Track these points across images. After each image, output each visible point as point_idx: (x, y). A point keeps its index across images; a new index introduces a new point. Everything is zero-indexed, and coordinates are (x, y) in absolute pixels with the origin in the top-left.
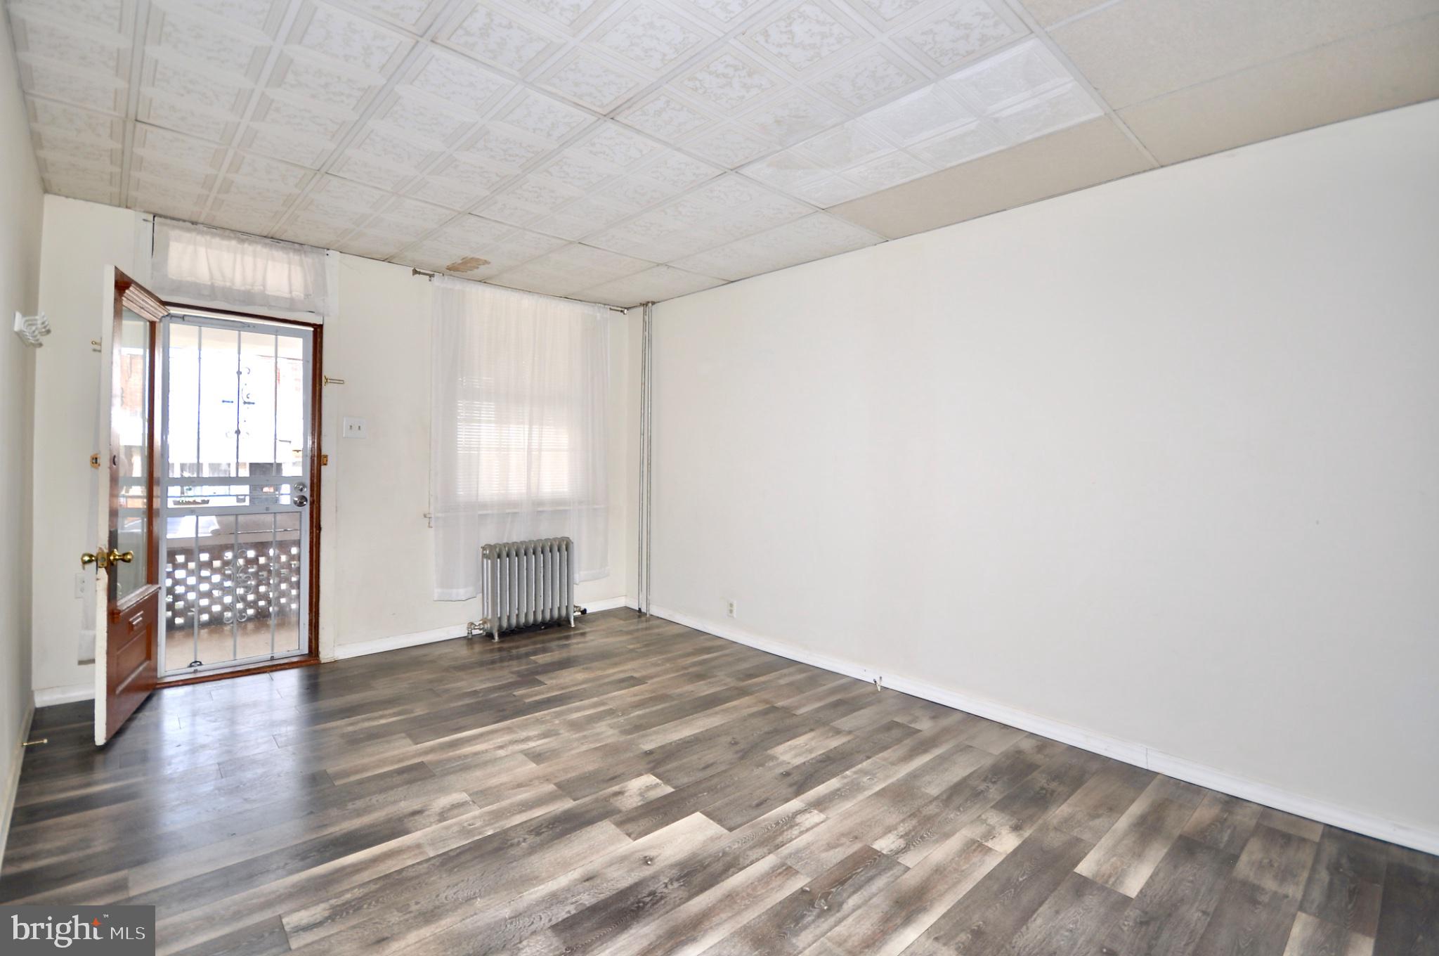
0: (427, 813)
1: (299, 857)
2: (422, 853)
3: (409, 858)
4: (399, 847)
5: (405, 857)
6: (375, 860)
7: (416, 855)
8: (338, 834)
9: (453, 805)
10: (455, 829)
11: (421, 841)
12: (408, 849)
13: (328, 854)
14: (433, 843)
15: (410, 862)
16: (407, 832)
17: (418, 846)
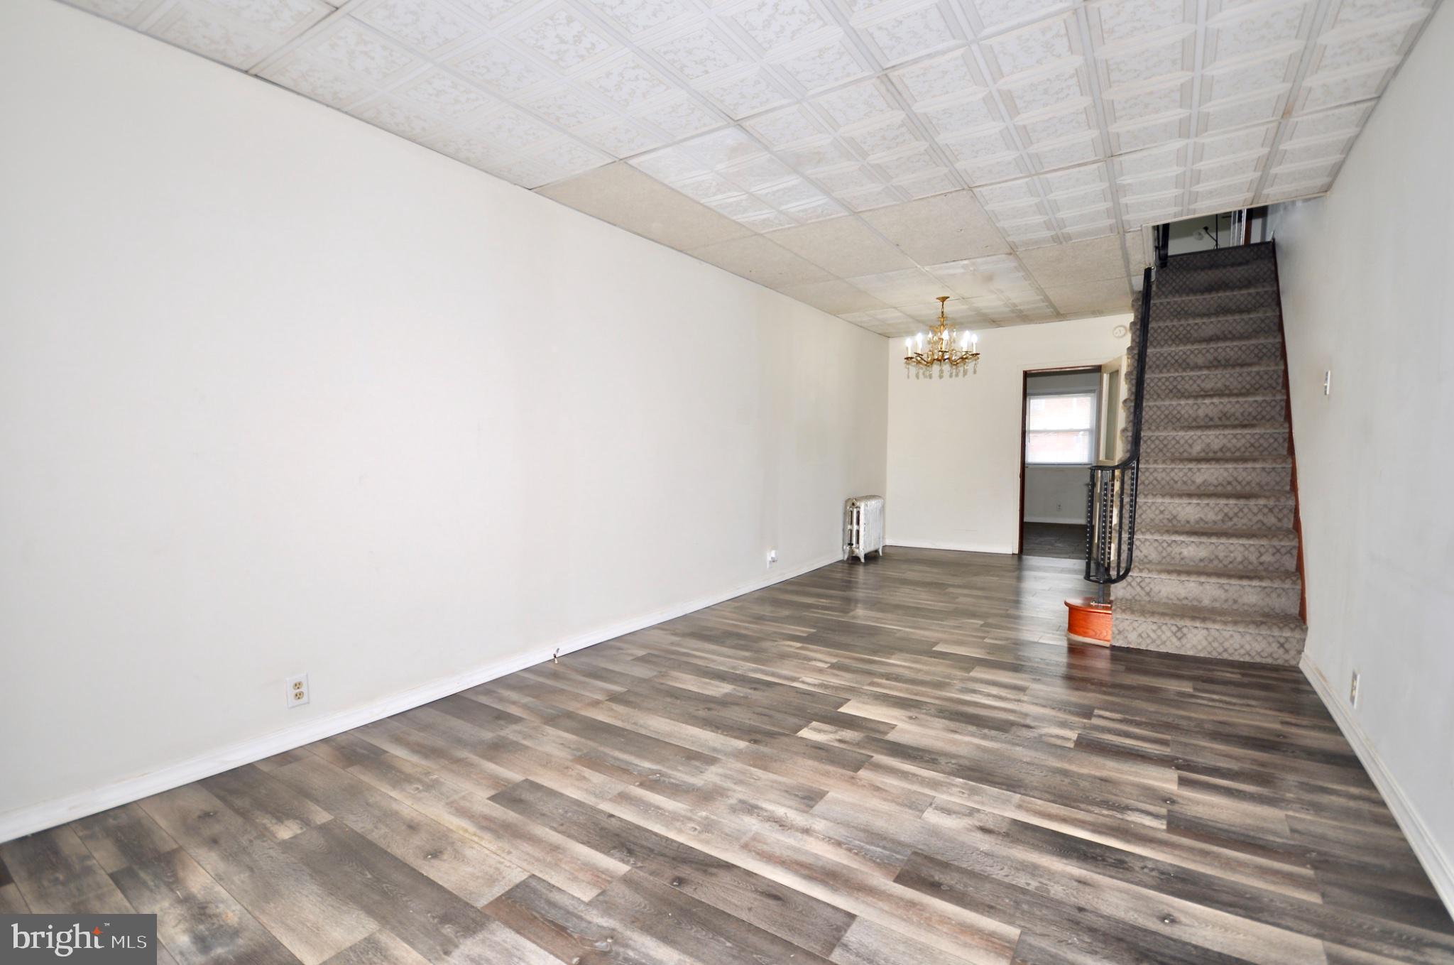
0: (978, 824)
1: (1126, 866)
2: (1024, 801)
3: (1036, 805)
4: (1035, 816)
5: (1038, 807)
6: (1064, 820)
7: (1031, 803)
8: (1074, 862)
9: (949, 814)
10: (976, 798)
11: (1013, 808)
12: (1028, 810)
13: (1098, 851)
14: (1006, 801)
15: (1040, 802)
16: (1015, 822)
17: (1019, 807)
